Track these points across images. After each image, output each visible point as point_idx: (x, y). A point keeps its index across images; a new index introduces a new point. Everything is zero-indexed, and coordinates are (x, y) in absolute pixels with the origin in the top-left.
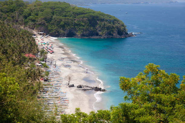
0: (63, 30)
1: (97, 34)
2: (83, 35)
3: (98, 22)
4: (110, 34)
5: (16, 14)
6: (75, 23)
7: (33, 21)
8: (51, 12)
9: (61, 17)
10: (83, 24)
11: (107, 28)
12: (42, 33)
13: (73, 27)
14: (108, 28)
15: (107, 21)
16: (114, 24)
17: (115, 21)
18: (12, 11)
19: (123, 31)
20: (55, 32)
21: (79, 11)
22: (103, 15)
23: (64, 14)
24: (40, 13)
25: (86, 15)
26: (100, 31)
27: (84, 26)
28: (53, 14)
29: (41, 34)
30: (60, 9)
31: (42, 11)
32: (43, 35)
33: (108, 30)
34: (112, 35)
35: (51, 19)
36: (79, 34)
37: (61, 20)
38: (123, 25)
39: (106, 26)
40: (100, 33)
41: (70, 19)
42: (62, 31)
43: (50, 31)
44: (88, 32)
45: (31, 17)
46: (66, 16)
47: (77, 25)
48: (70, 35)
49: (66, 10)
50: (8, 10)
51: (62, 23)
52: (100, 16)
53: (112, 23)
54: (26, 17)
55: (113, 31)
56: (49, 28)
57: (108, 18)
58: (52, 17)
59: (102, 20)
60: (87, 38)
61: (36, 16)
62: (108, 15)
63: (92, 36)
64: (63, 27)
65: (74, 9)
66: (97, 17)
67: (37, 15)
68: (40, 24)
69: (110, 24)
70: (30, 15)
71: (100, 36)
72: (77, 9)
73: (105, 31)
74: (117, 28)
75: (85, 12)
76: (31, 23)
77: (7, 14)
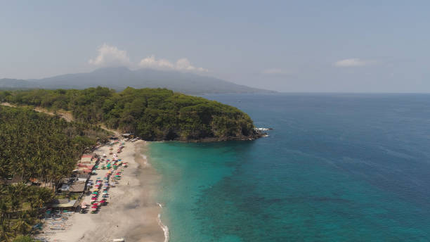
0: (160, 130)
1: (212, 135)
2: (190, 137)
3: (213, 116)
4: (231, 135)
5: (94, 106)
6: (177, 118)
7: (117, 116)
8: (144, 104)
9: (158, 111)
10: (191, 120)
11: (226, 125)
12: (128, 135)
13: (175, 125)
14: (228, 126)
15: (226, 114)
16: (236, 118)
17: (237, 114)
18: (89, 102)
19: (250, 129)
20: (148, 134)
21: (183, 101)
22: (220, 106)
23: (162, 105)
24: (127, 105)
25: (194, 107)
26: (216, 129)
27: (192, 123)
28: (146, 106)
29: (126, 137)
30: (158, 99)
31: (131, 101)
32: (129, 138)
33: (227, 127)
34: (235, 136)
35: (142, 113)
36: (183, 135)
37: (157, 115)
38: (249, 121)
39: (225, 123)
40: (216, 133)
41: (172, 114)
42: (158, 131)
43: (140, 131)
44: (197, 132)
45: (113, 111)
46: (164, 109)
47: (181, 122)
48: (171, 137)
49: (166, 100)
50: (85, 102)
51: (159, 119)
52: (217, 108)
53: (233, 118)
54: (106, 111)
55: (235, 130)
56: (139, 127)
57: (228, 111)
58: (144, 110)
59: (219, 114)
60: (196, 141)
61: (121, 110)
62: (227, 107)
63: (204, 138)
64: (160, 124)
65: (177, 97)
66: (212, 109)
67: (123, 107)
68: (125, 122)
69: (230, 120)
70: (112, 107)
71: (215, 137)
72: (183, 98)
73: (224, 130)
74: (241, 124)
75: (193, 103)
76: (112, 120)
77: (83, 106)
